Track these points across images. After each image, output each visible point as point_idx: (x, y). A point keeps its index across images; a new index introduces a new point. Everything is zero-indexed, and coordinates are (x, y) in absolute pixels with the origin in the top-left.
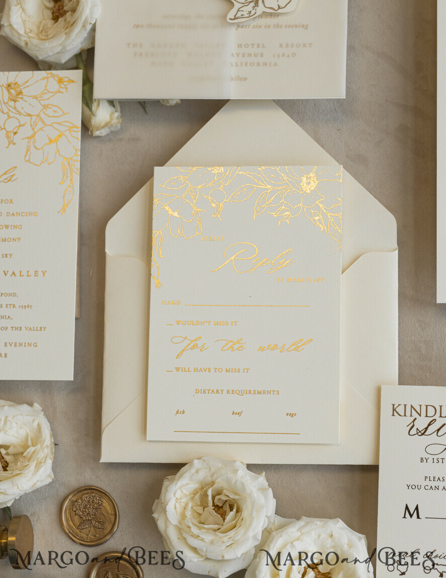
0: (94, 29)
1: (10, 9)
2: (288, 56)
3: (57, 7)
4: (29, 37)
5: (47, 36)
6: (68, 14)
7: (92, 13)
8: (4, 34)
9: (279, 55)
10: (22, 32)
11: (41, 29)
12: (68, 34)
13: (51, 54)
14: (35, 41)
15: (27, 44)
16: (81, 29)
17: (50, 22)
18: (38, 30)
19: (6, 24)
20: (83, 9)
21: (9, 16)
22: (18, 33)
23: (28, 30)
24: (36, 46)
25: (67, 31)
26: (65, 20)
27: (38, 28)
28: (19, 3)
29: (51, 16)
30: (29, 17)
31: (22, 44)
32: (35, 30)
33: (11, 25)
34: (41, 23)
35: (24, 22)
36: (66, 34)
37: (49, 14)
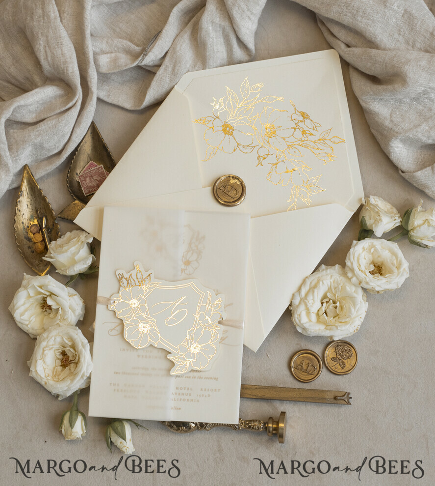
0: (89, 378)
1: (36, 361)
2: (206, 396)
3: (64, 359)
4: (48, 380)
5: (59, 379)
6: (72, 365)
7: (87, 369)
8: (31, 376)
9: (200, 395)
10: (43, 376)
11: (55, 373)
12: (72, 380)
13: (60, 391)
14: (51, 382)
15: (46, 383)
16: (80, 379)
17: (60, 368)
18: (53, 374)
19: (33, 371)
20: (82, 367)
21: (36, 367)
22: (41, 377)
23: (47, 375)
24: (52, 385)
25: (71, 378)
26: (70, 370)
27: (53, 373)
28: (42, 358)
29: (60, 364)
30: (48, 366)
31: (43, 383)
32: (51, 375)
33: (36, 371)
34: (54, 368)
35: (44, 369)
36: (70, 380)
37: (59, 363)
